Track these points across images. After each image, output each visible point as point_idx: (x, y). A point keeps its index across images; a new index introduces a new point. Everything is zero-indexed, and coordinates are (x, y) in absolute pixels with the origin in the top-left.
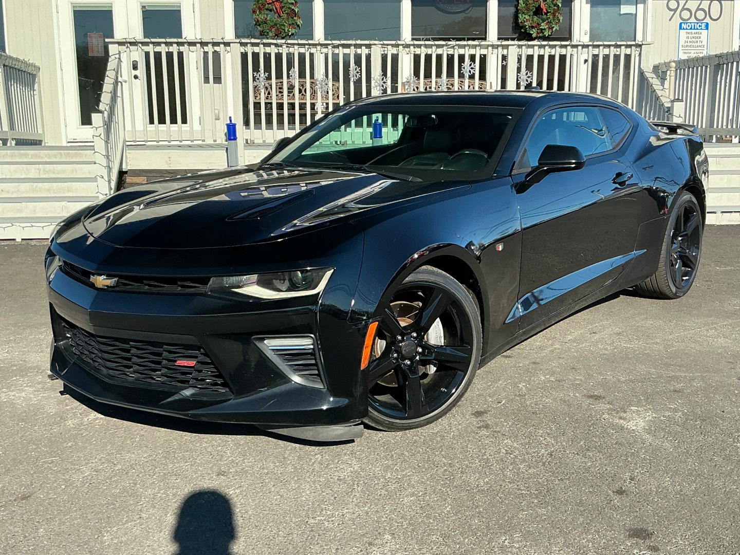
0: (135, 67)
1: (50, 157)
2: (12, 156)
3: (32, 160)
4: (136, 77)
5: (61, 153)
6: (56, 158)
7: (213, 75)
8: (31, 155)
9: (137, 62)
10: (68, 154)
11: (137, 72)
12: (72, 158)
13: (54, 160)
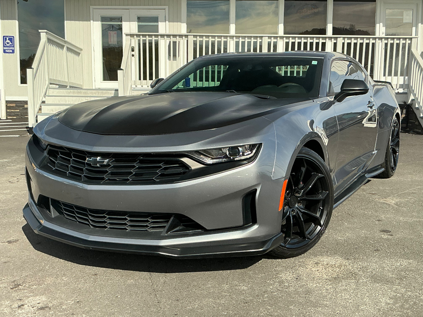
0: (133, 50)
1: (92, 94)
2: (73, 93)
3: (84, 95)
4: (133, 55)
5: (98, 92)
6: (96, 94)
7: (173, 55)
8: (83, 93)
9: (134, 47)
10: (102, 92)
11: (133, 53)
12: (104, 95)
13: (94, 95)
